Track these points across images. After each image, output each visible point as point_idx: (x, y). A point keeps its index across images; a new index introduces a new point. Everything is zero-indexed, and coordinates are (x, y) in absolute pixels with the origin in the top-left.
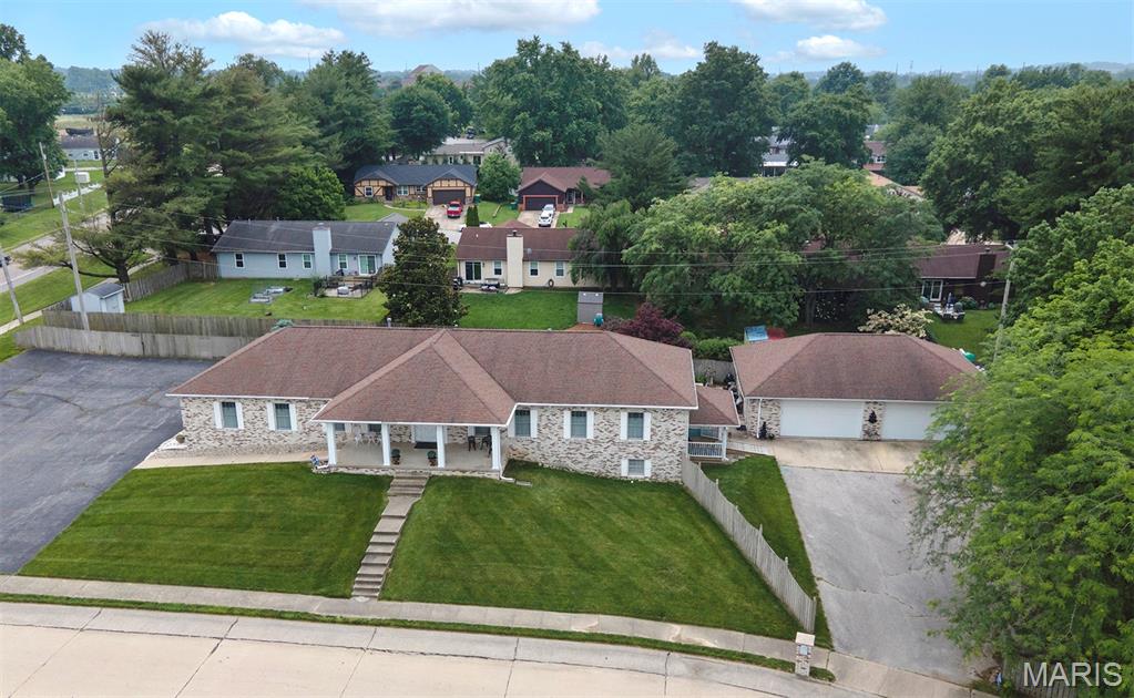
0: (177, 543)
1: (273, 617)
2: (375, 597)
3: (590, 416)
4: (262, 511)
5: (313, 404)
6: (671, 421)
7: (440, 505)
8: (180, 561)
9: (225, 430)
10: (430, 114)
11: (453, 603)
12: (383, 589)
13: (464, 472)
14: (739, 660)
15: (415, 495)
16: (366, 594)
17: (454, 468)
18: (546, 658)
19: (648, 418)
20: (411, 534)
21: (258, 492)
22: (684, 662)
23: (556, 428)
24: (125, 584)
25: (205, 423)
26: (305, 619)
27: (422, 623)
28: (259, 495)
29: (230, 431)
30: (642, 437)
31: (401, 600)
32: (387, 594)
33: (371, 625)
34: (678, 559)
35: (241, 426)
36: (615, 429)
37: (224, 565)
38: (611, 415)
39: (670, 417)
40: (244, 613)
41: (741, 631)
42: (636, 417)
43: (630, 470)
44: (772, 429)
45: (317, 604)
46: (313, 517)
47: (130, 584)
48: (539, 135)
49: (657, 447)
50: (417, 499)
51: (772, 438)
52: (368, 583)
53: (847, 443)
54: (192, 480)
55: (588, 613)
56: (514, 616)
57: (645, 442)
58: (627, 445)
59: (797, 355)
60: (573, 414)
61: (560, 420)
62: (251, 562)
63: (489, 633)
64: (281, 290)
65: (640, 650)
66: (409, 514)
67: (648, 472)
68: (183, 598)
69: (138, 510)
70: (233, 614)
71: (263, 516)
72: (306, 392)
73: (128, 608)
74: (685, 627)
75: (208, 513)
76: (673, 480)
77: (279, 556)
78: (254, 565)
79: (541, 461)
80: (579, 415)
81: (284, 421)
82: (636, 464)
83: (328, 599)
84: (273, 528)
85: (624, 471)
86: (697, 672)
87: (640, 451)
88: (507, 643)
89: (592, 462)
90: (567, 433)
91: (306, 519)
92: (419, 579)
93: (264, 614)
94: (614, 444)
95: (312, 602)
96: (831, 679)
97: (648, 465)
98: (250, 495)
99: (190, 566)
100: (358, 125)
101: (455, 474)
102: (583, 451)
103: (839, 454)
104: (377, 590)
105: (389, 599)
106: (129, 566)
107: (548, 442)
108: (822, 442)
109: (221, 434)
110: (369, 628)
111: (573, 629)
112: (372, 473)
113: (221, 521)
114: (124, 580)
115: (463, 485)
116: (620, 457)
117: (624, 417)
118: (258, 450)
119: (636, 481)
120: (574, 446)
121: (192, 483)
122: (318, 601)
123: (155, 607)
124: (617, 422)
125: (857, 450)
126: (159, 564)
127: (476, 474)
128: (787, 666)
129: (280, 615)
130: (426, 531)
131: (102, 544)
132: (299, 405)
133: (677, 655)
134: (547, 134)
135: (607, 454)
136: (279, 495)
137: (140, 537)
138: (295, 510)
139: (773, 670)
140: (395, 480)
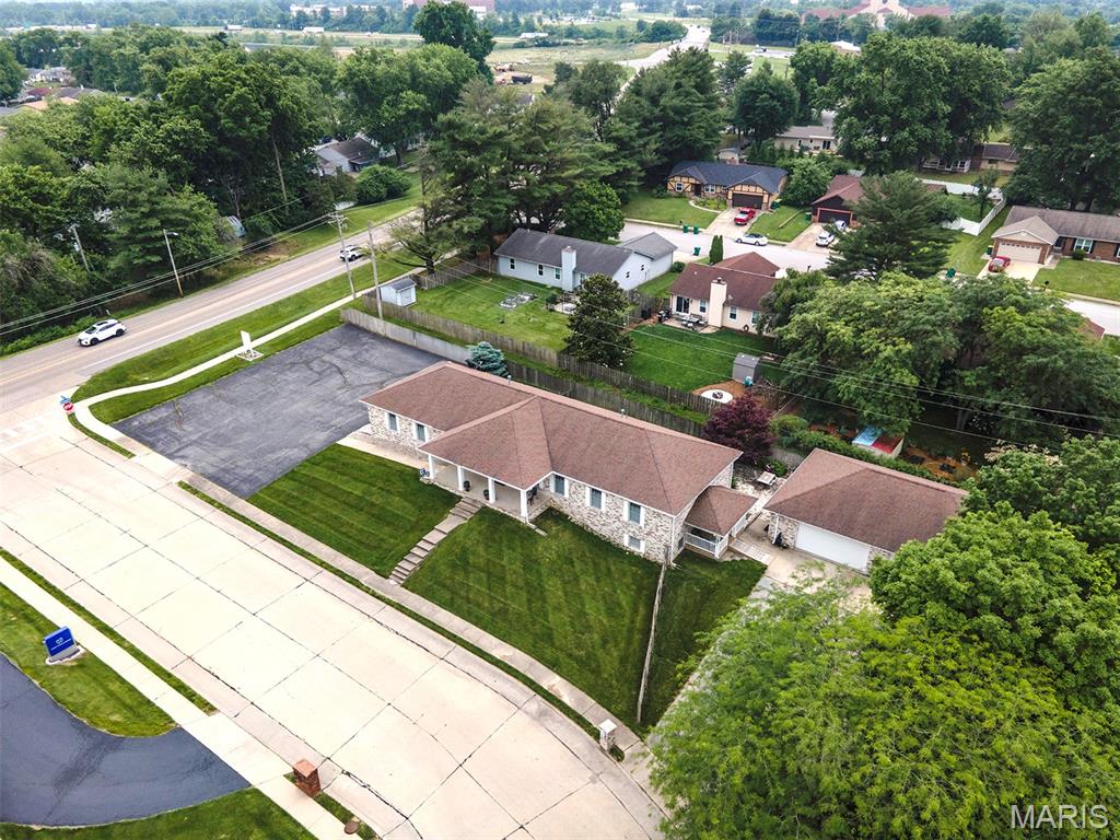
0: (323, 507)
2: (400, 584)
3: (604, 496)
4: (374, 500)
6: (659, 519)
7: (474, 532)
8: (318, 520)
9: (391, 431)
10: (775, 103)
12: (407, 580)
13: (504, 511)
14: (573, 719)
15: (466, 518)
16: (396, 580)
17: (500, 506)
18: (461, 666)
20: (443, 547)
21: (380, 485)
22: (539, 705)
23: (581, 496)
25: (380, 423)
26: (354, 584)
29: (393, 433)
30: (638, 523)
31: (412, 591)
32: (408, 585)
33: (386, 602)
35: (399, 431)
36: (620, 510)
37: (337, 530)
38: (618, 501)
39: (659, 515)
40: (328, 567)
41: (594, 700)
42: (635, 508)
43: (630, 543)
44: (787, 540)
45: (366, 575)
46: (398, 515)
47: (289, 526)
49: (649, 534)
50: (464, 522)
51: (786, 547)
52: (400, 573)
55: (511, 644)
56: (466, 629)
57: (641, 527)
58: (629, 525)
59: (833, 484)
60: (592, 491)
61: (583, 492)
62: (351, 534)
63: (443, 635)
64: (527, 298)
65: (521, 684)
66: (452, 532)
67: (641, 550)
68: (306, 546)
70: (323, 566)
71: (372, 504)
72: (433, 422)
73: (279, 542)
76: (660, 561)
77: (366, 535)
78: (351, 537)
79: (571, 515)
80: (597, 492)
81: (422, 435)
82: (634, 540)
83: (376, 575)
84: (373, 515)
85: (626, 542)
86: (541, 716)
87: (637, 532)
88: (447, 645)
89: (604, 528)
90: (588, 502)
91: (393, 514)
92: (431, 580)
93: (338, 572)
94: (619, 521)
95: (367, 573)
96: (620, 759)
97: (643, 543)
101: (499, 510)
102: (598, 518)
105: (406, 588)
107: (576, 504)
109: (389, 433)
110: (382, 603)
114: (288, 522)
116: (624, 532)
117: (626, 504)
118: (406, 450)
119: (632, 553)
120: (592, 512)
122: (370, 574)
124: (621, 506)
127: (511, 515)
128: (596, 734)
130: (454, 548)
133: (540, 698)
135: (614, 526)
136: (388, 491)
138: (391, 506)
139: (588, 736)
140: (461, 502)
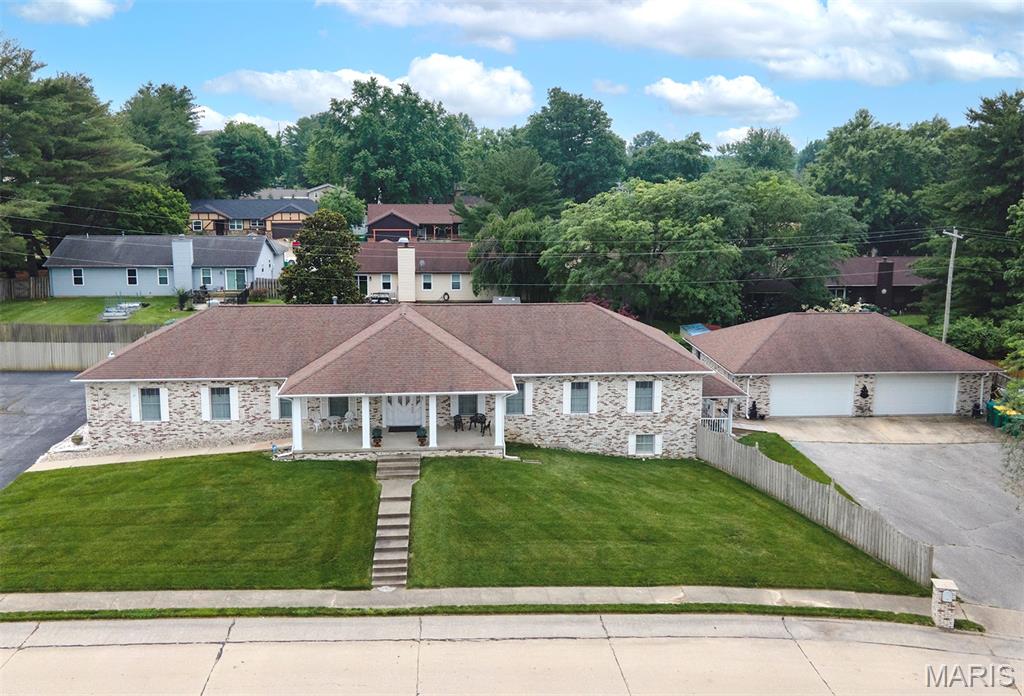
0: (120, 543)
1: (281, 615)
2: (403, 585)
3: (594, 387)
4: (225, 501)
5: (260, 386)
6: (684, 389)
7: (446, 486)
8: (131, 563)
9: (143, 423)
10: (254, 154)
11: (503, 586)
12: (409, 576)
13: (461, 450)
14: (866, 618)
15: (413, 477)
16: (389, 583)
17: (449, 447)
19: (658, 386)
20: (423, 517)
21: (212, 482)
22: (805, 625)
23: (554, 402)
24: (60, 594)
25: (117, 416)
26: (324, 615)
27: (477, 607)
28: (214, 486)
29: (150, 424)
30: (651, 409)
31: (436, 587)
32: (417, 581)
33: (414, 614)
34: (742, 526)
35: (165, 417)
36: (621, 400)
37: (192, 563)
38: (617, 385)
39: (683, 384)
40: (240, 613)
41: (852, 590)
42: (644, 386)
43: (638, 447)
44: (762, 409)
45: (333, 598)
46: (294, 505)
47: (67, 594)
48: (381, 173)
49: (668, 419)
50: (416, 481)
51: (762, 418)
52: (389, 570)
53: (841, 420)
54: (115, 477)
55: (667, 585)
57: (655, 414)
58: (636, 418)
59: (773, 334)
60: (574, 386)
61: (558, 393)
62: (228, 558)
63: (562, 612)
64: (136, 305)
66: (413, 495)
67: (658, 450)
68: (150, 604)
69: (54, 511)
70: (227, 616)
71: (228, 508)
72: (254, 372)
73: (77, 619)
74: (784, 591)
75: (154, 509)
76: (686, 456)
77: (263, 548)
78: (233, 561)
79: (537, 443)
80: (580, 387)
81: (221, 408)
82: (645, 439)
83: (343, 592)
84: (246, 519)
85: (632, 450)
86: (827, 633)
87: (649, 425)
89: (595, 440)
90: (566, 408)
91: (285, 508)
92: (449, 563)
93: (267, 612)
94: (620, 418)
96: (981, 629)
97: (659, 440)
98: (204, 486)
99: (146, 567)
100: (184, 157)
101: (450, 454)
102: (585, 428)
103: (837, 429)
104: (403, 578)
105: (422, 587)
106: (61, 573)
107: (545, 420)
108: (815, 420)
109: (137, 428)
110: (410, 618)
111: (659, 601)
112: (348, 458)
113: (173, 516)
114: (58, 590)
115: (465, 464)
116: (627, 433)
117: (631, 385)
118: (188, 444)
119: (647, 459)
120: (574, 422)
121: (117, 480)
122: (331, 595)
123: (115, 615)
124: (623, 393)
125: (855, 425)
126: (102, 567)
127: (475, 454)
128: (925, 621)
129: (290, 613)
130: (441, 512)
131: (15, 551)
132: (244, 387)
133: (793, 619)
134: (391, 172)
135: (612, 431)
136: (241, 484)
137: (67, 540)
138: (269, 499)
139: (910, 626)
140: (379, 464)
